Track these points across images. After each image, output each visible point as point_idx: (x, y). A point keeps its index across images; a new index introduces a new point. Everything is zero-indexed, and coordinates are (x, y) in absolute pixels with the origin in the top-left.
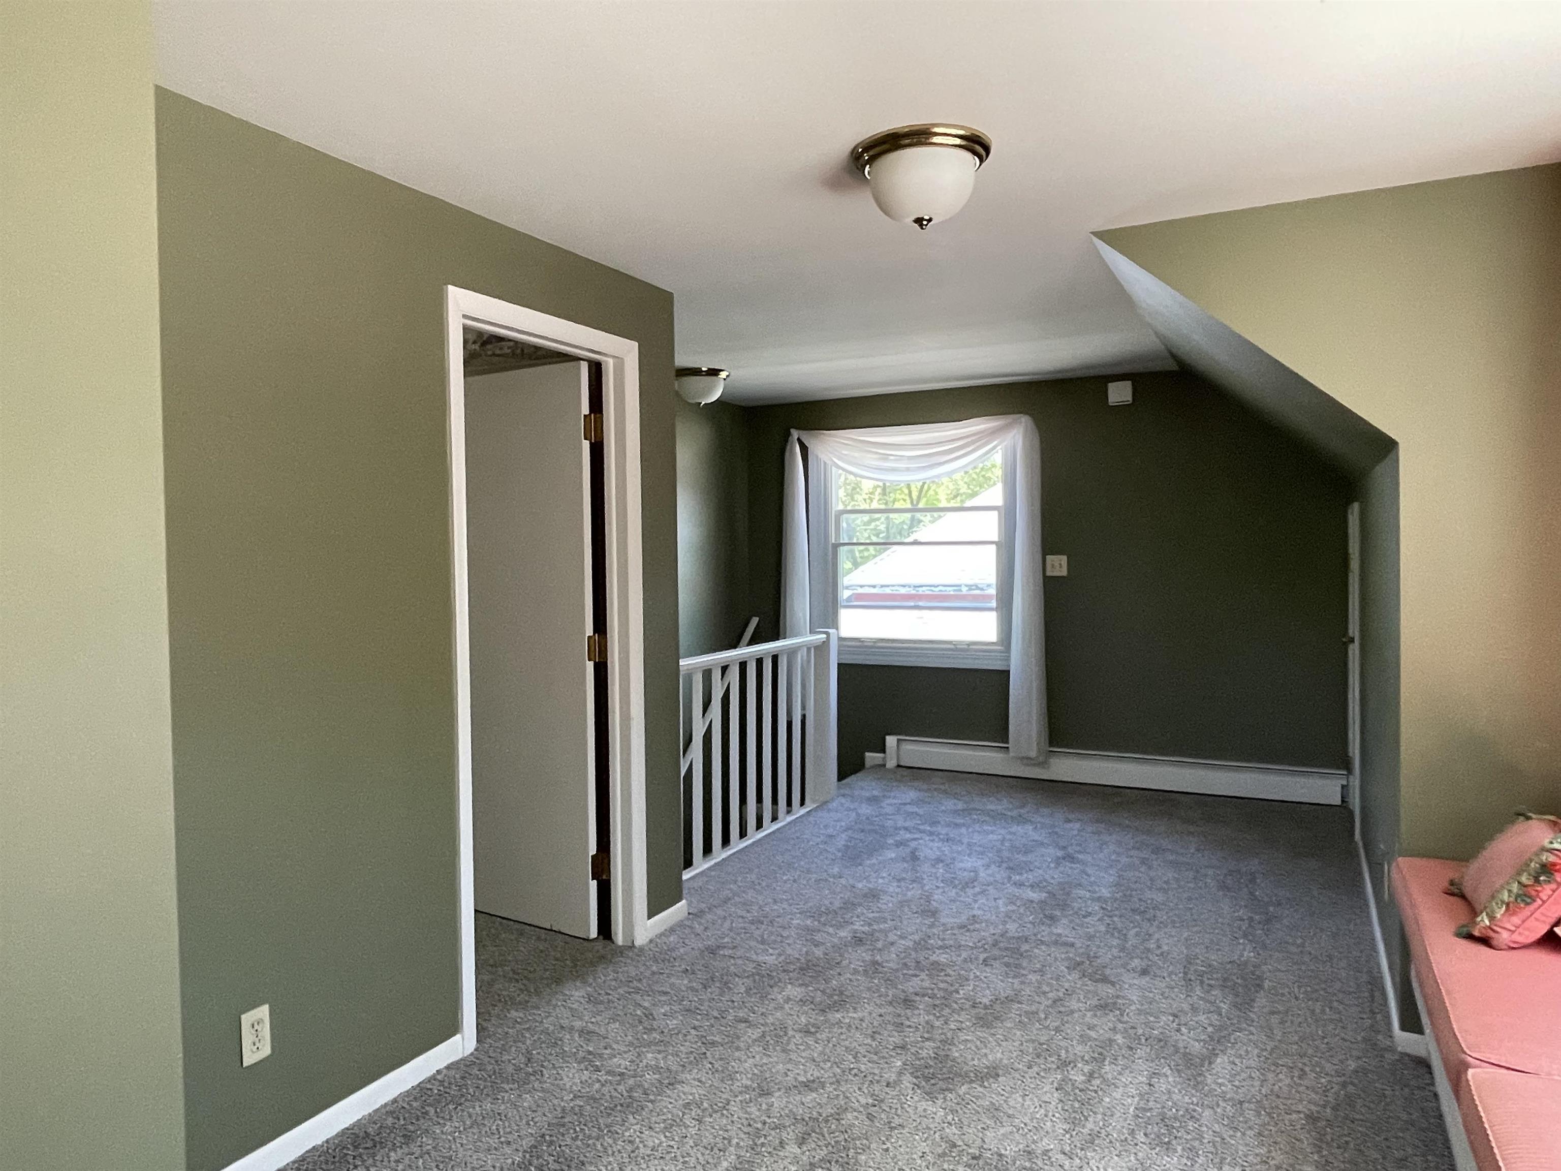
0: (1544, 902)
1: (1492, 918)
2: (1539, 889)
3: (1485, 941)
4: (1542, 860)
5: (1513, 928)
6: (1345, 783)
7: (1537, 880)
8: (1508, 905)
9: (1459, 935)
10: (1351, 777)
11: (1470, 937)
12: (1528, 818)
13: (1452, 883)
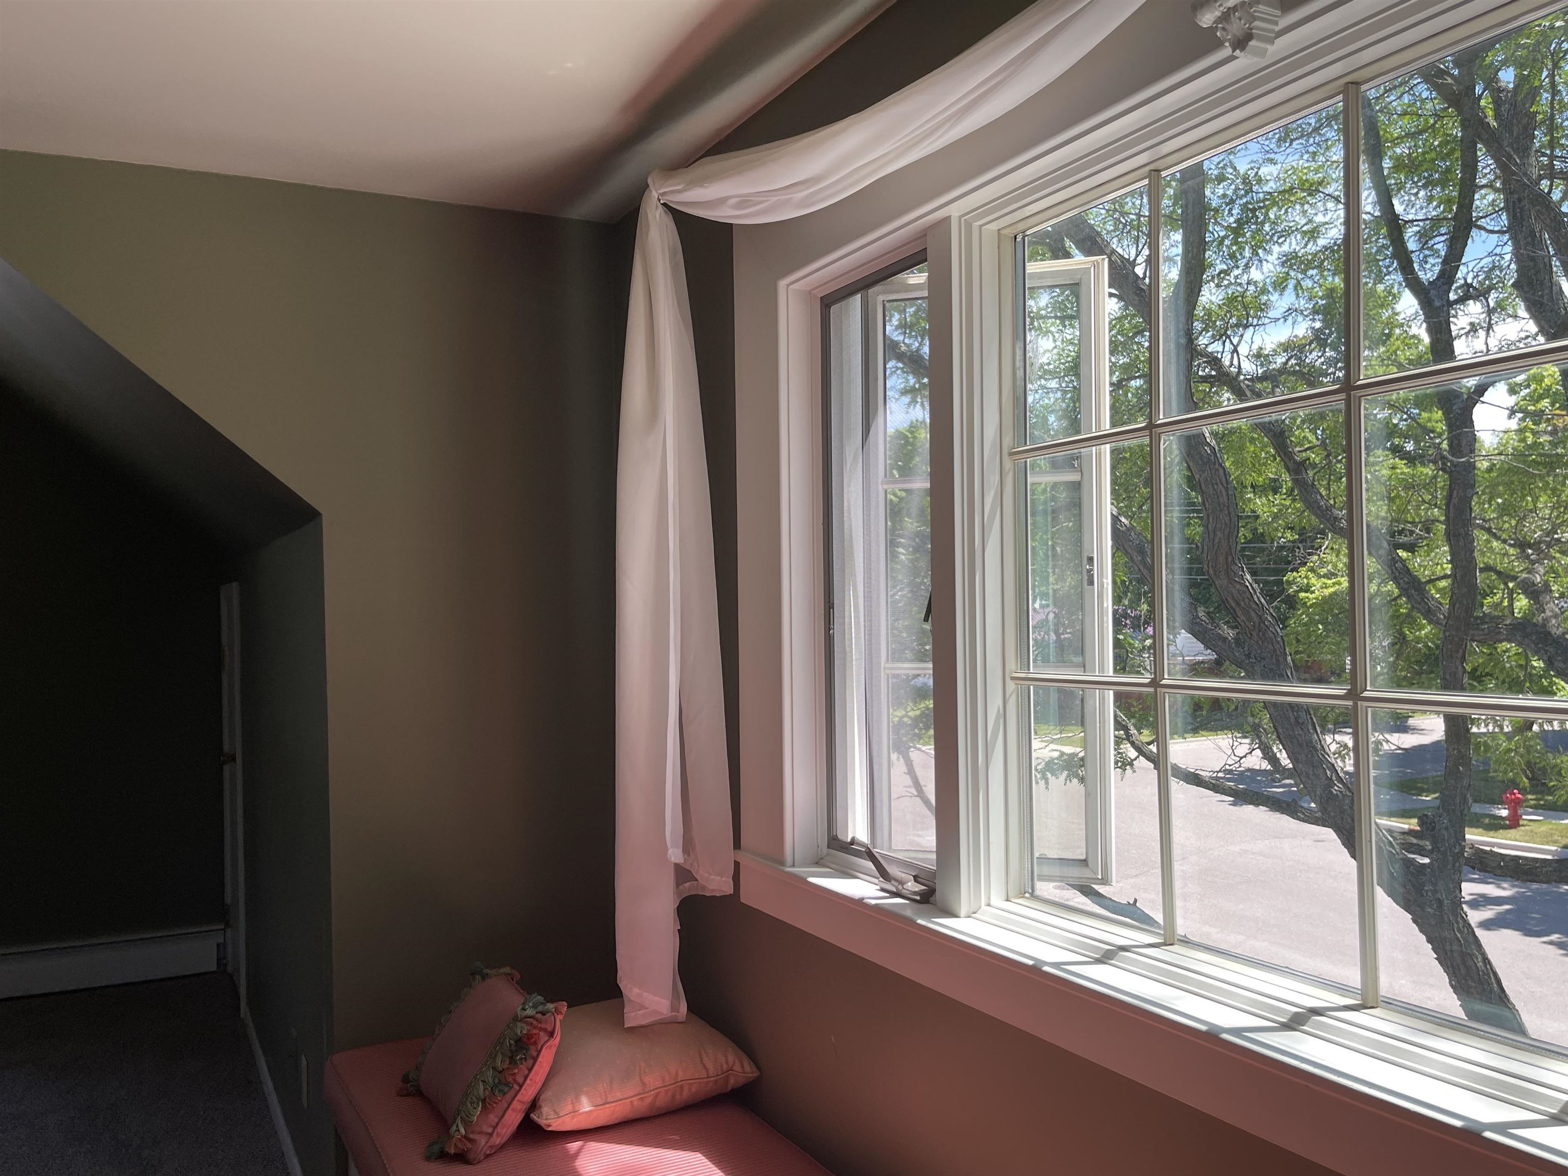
0: (521, 1086)
1: (467, 1124)
2: (516, 1071)
3: (462, 1158)
4: (516, 1034)
5: (490, 1130)
6: (221, 940)
7: (512, 1060)
8: (484, 1101)
9: (428, 1159)
10: (229, 932)
11: (443, 1156)
12: (484, 977)
13: (406, 1079)
